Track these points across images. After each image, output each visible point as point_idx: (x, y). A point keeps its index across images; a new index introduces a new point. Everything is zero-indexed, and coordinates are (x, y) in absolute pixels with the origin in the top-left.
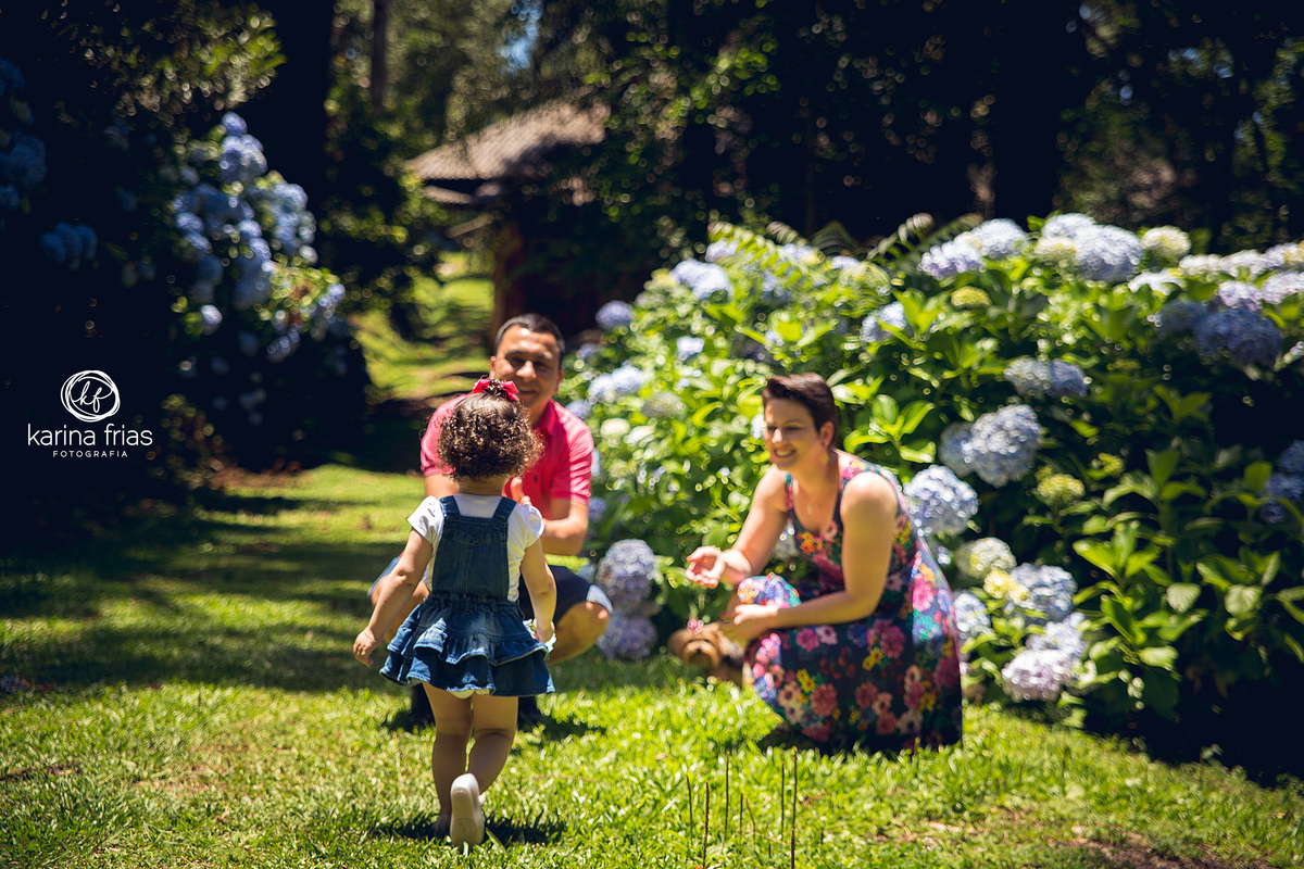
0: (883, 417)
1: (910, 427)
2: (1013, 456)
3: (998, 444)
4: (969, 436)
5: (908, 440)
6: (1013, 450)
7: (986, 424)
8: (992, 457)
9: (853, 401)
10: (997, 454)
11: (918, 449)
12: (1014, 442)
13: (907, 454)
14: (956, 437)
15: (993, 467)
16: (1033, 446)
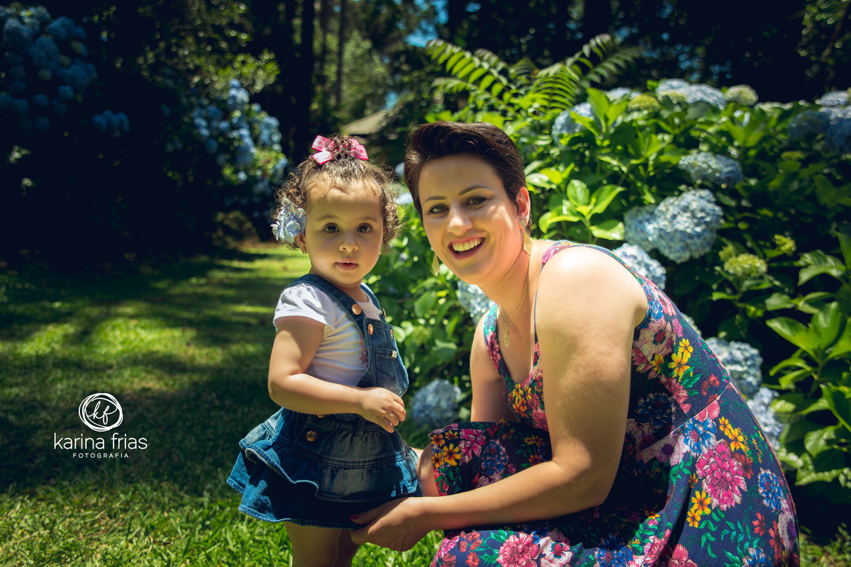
0: (576, 199)
1: (600, 208)
2: (699, 235)
3: (684, 223)
4: (652, 216)
5: (597, 219)
6: (698, 229)
7: (670, 206)
8: (678, 236)
9: (548, 187)
10: (683, 232)
11: (608, 229)
12: (700, 222)
13: (597, 232)
14: (640, 218)
15: (677, 245)
16: (716, 226)
